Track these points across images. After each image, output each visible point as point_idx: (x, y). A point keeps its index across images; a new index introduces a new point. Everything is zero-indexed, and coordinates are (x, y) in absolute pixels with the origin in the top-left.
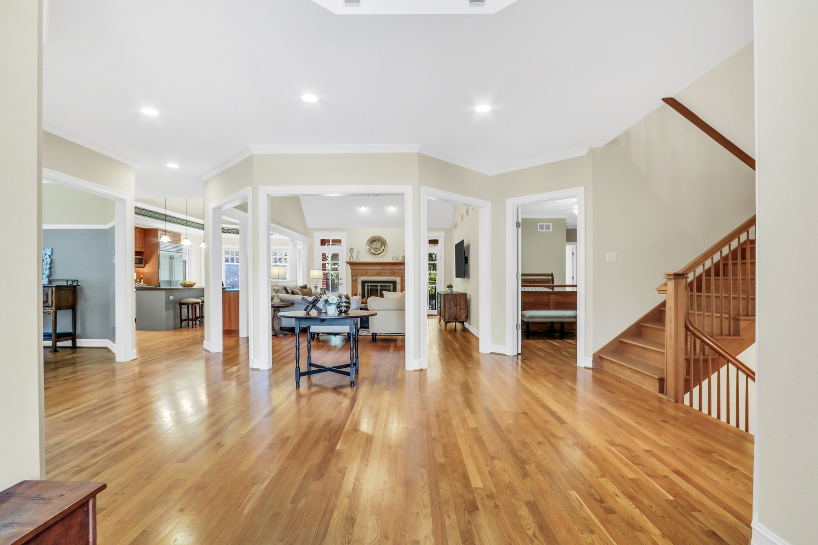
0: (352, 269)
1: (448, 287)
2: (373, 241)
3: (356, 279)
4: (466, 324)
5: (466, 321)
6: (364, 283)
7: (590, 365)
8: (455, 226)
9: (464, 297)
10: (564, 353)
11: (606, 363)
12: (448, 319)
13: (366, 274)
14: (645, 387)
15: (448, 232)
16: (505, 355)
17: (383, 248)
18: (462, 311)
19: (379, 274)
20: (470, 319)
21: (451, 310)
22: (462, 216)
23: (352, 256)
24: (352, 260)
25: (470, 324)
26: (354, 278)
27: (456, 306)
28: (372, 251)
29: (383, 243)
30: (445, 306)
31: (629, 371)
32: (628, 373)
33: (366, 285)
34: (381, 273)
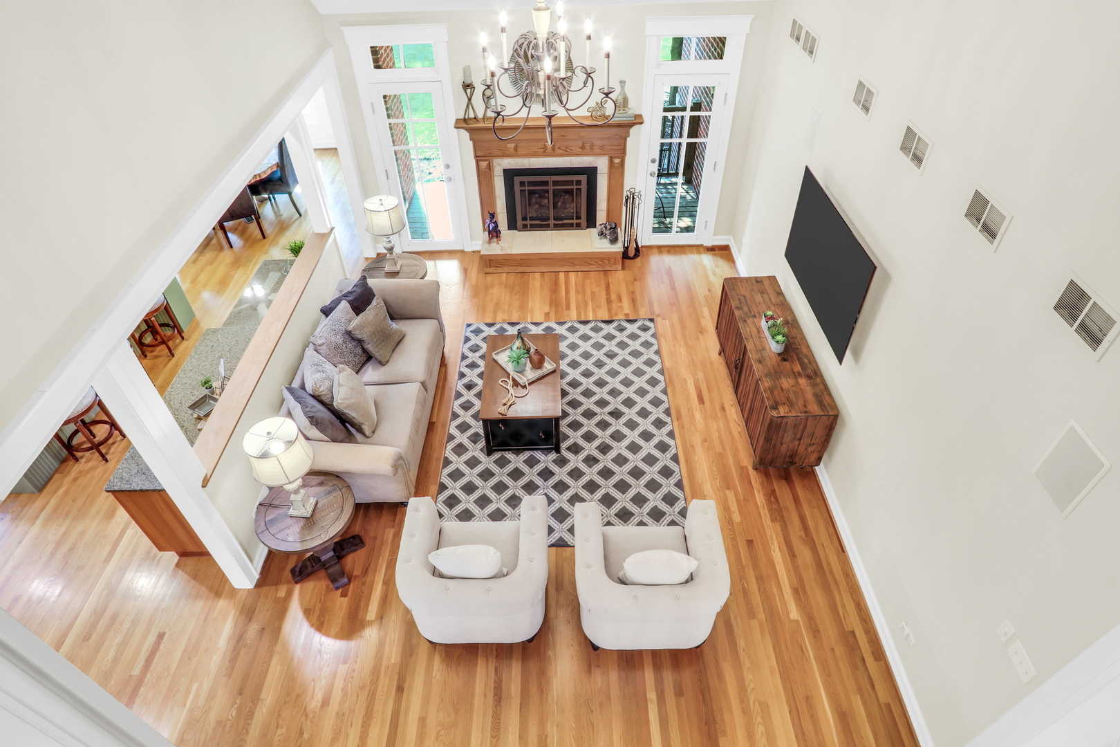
0: (475, 142)
3: (489, 164)
6: (509, 176)
13: (515, 154)
15: (763, 18)
19: (553, 152)
23: (470, 104)
26: (483, 165)
33: (517, 180)
34: (556, 147)
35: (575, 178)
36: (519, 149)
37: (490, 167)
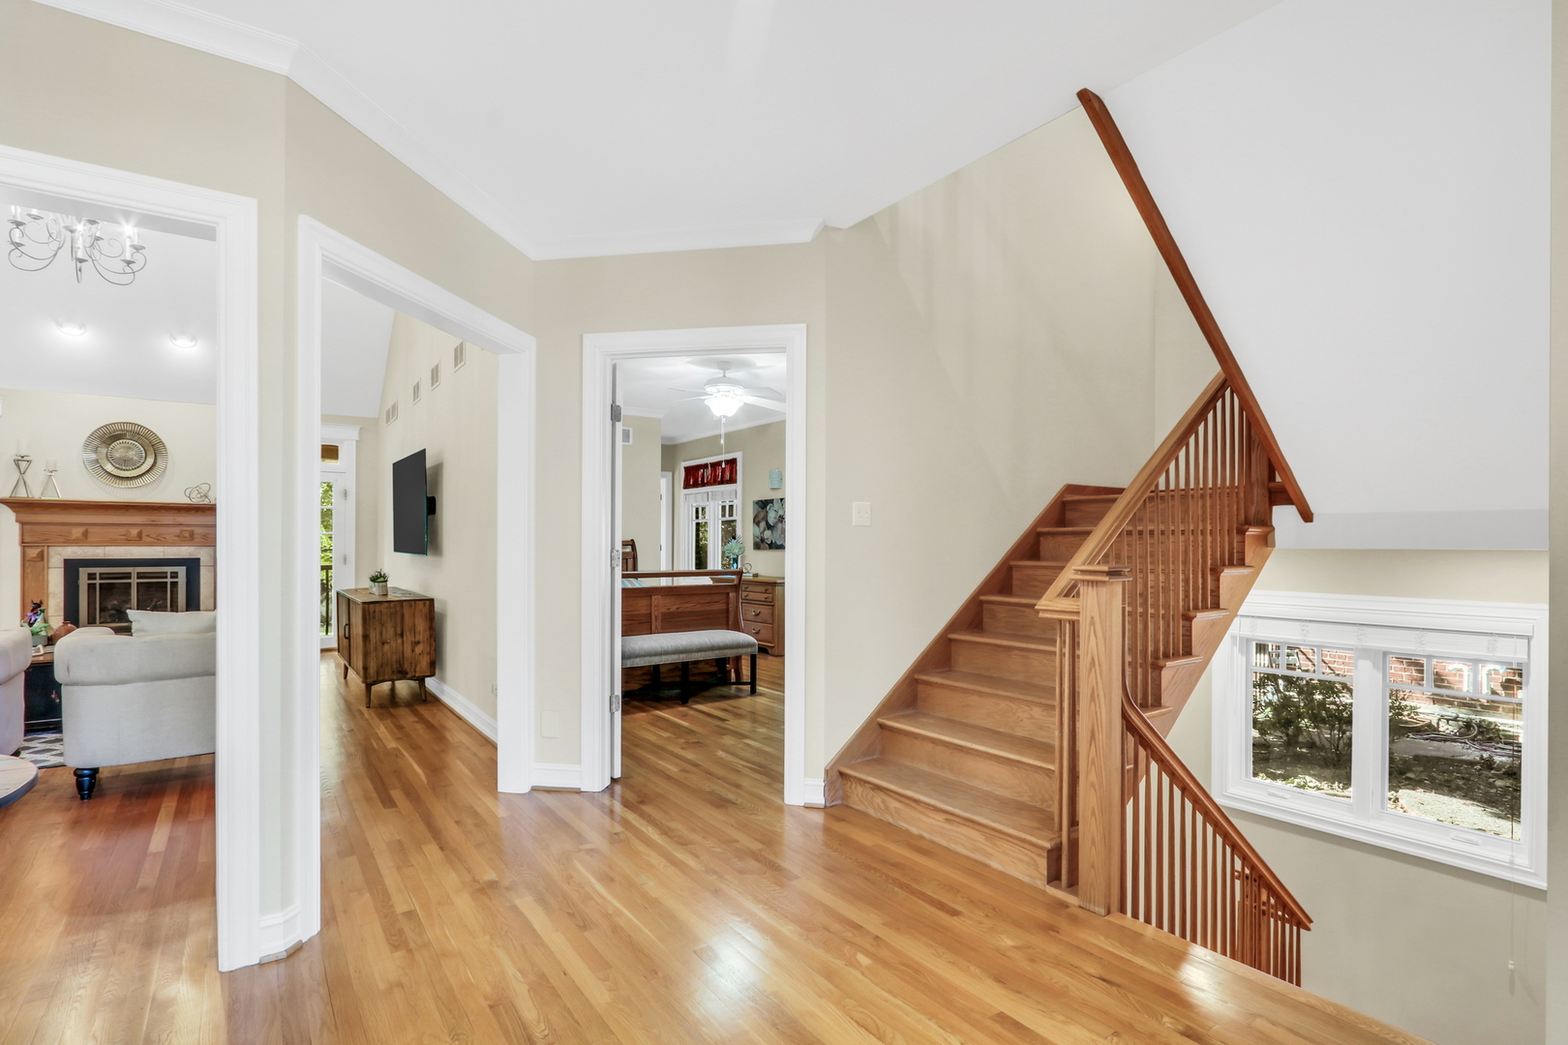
0: (23, 524)
1: (374, 579)
2: (110, 436)
3: (42, 553)
4: (430, 683)
5: (432, 675)
6: (72, 567)
7: (819, 799)
8: (392, 413)
9: (426, 610)
10: (720, 753)
11: (860, 789)
12: (378, 673)
13: (84, 540)
14: (994, 864)
15: (369, 430)
16: (578, 792)
17: (150, 461)
18: (419, 649)
19: (139, 540)
20: (442, 668)
21: (386, 647)
22: (416, 389)
23: (22, 480)
24: (22, 494)
25: (442, 679)
26: (33, 553)
27: (402, 635)
28: (109, 468)
29: (152, 445)
30: (366, 637)
31: (941, 817)
32: (936, 821)
33: (83, 572)
34: (144, 535)
35: (169, 569)
36: (89, 535)
37: (41, 556)
